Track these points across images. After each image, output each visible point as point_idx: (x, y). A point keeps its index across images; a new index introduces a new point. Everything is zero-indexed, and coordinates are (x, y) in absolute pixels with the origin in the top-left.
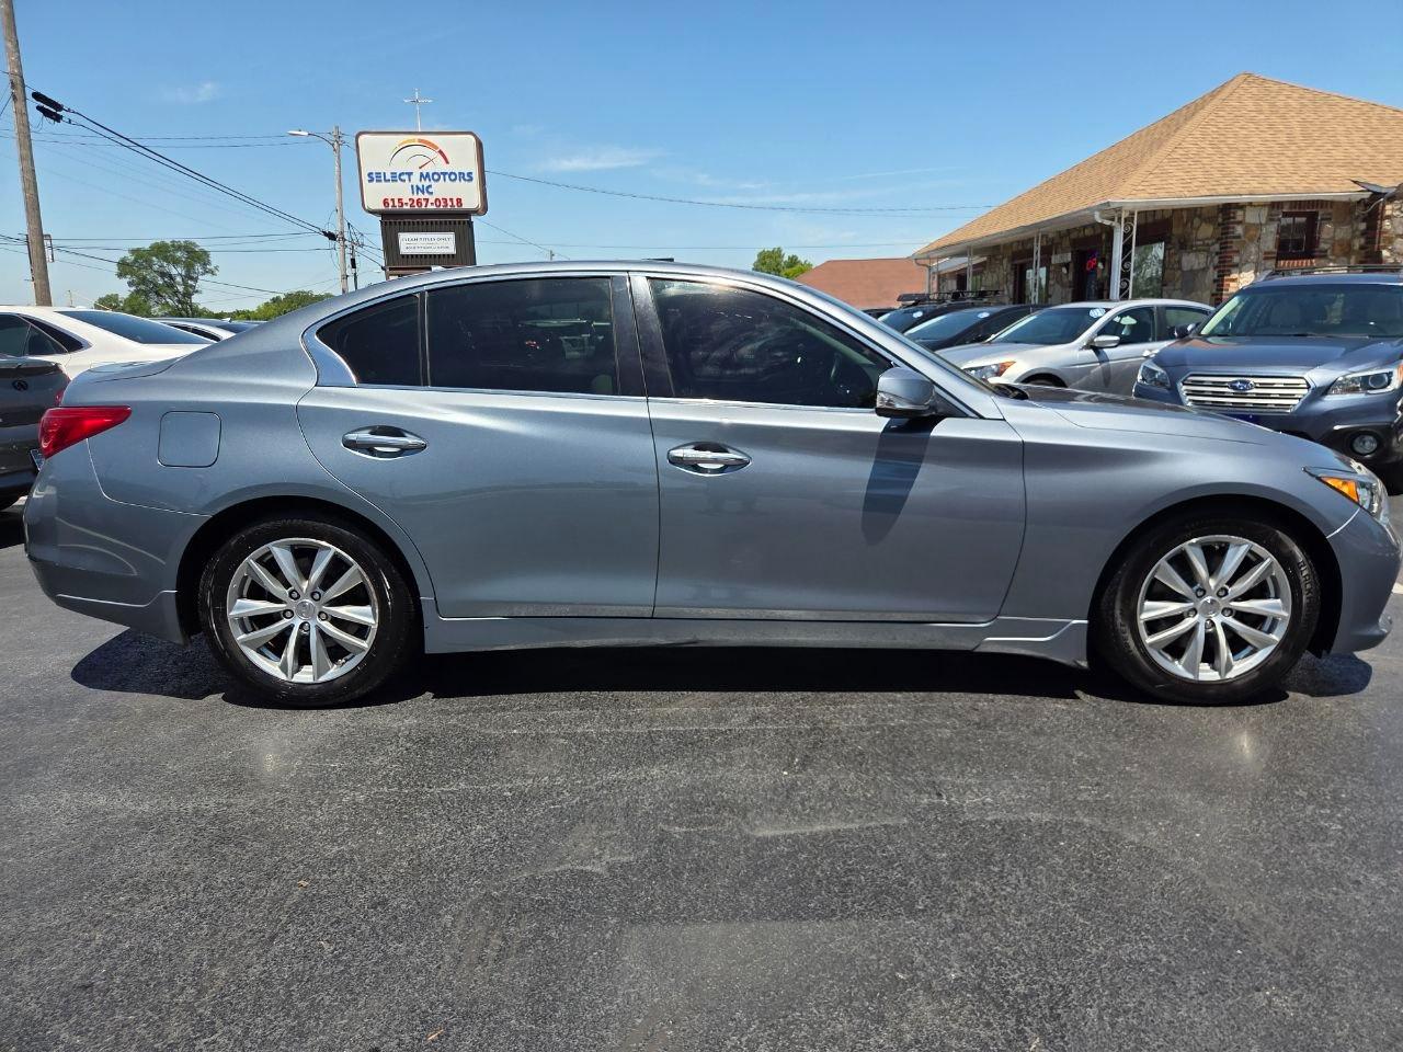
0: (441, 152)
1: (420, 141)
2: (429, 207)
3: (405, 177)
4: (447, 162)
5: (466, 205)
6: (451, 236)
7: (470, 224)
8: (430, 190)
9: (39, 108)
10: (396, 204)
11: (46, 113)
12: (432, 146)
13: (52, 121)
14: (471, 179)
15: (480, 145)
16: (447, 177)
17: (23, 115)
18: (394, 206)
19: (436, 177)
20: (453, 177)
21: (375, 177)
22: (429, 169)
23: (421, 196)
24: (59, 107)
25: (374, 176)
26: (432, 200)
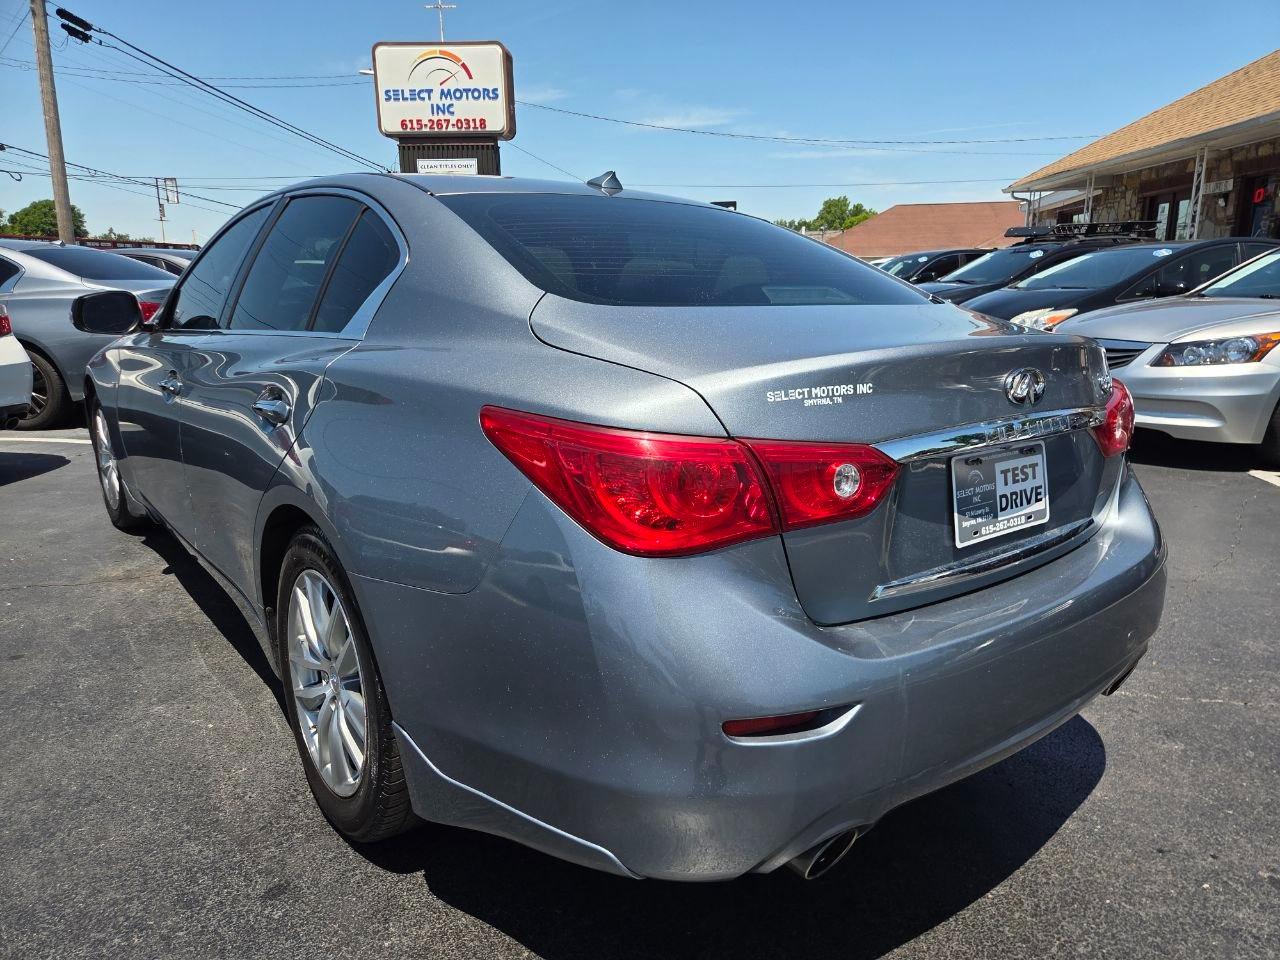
0: (464, 66)
1: (441, 52)
2: (450, 129)
3: (425, 95)
4: (471, 77)
5: (491, 127)
6: (473, 162)
7: (496, 150)
8: (451, 110)
9: (64, 26)
10: (415, 125)
11: (72, 32)
12: (455, 59)
13: (79, 41)
14: (496, 97)
15: (508, 59)
16: (470, 94)
17: (44, 32)
18: (412, 128)
19: (458, 94)
20: (476, 94)
21: (394, 95)
22: (451, 85)
23: (441, 116)
24: (88, 27)
25: (391, 94)
26: (453, 120)
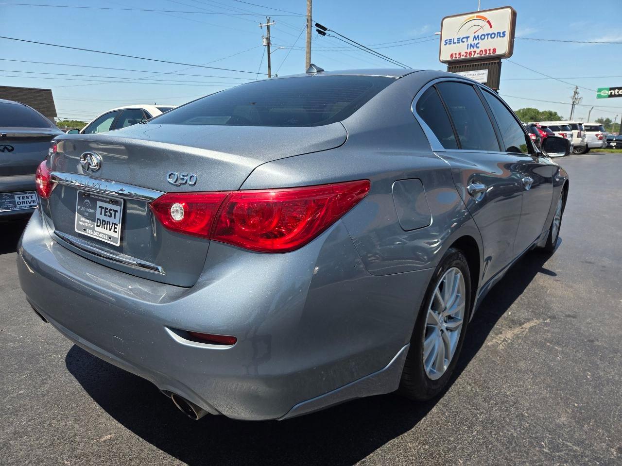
0: (489, 22)
1: (477, 17)
2: (476, 56)
3: (465, 40)
4: (491, 27)
5: (498, 53)
6: (486, 72)
7: (500, 64)
8: (478, 46)
9: (317, 30)
10: (457, 56)
11: (320, 32)
12: (484, 18)
13: (322, 36)
14: (504, 35)
15: (514, 14)
16: (489, 36)
17: (310, 33)
18: (456, 57)
19: (483, 37)
20: (493, 36)
21: (449, 42)
22: (480, 33)
23: (472, 50)
24: (325, 29)
25: (448, 41)
26: (478, 51)
